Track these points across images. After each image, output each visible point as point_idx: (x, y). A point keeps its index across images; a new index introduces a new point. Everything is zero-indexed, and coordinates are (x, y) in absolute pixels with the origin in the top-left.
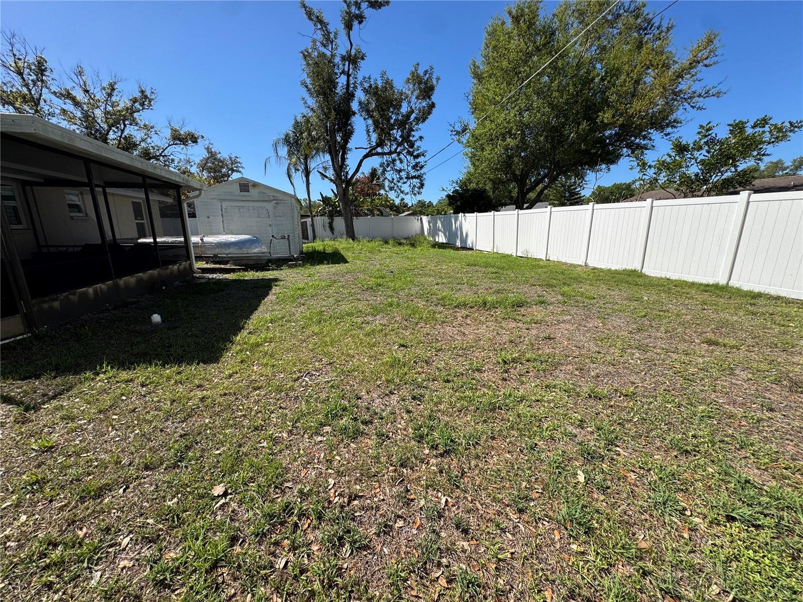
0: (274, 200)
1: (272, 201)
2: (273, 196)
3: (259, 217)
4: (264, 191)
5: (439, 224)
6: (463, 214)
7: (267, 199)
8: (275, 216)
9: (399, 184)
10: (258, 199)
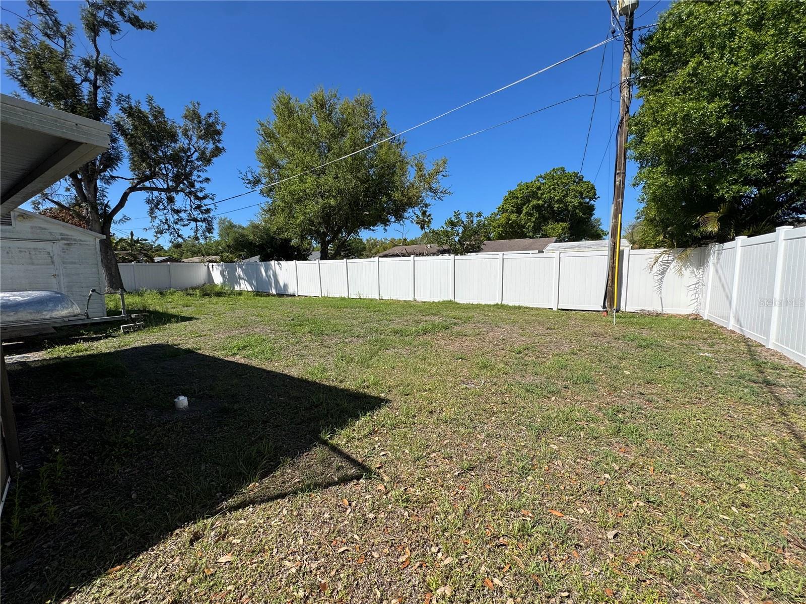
0: (62, 239)
1: (58, 240)
2: (61, 234)
3: (33, 264)
4: (42, 226)
5: (240, 272)
6: (276, 262)
7: (49, 237)
8: (64, 263)
9: (177, 227)
10: (30, 236)
